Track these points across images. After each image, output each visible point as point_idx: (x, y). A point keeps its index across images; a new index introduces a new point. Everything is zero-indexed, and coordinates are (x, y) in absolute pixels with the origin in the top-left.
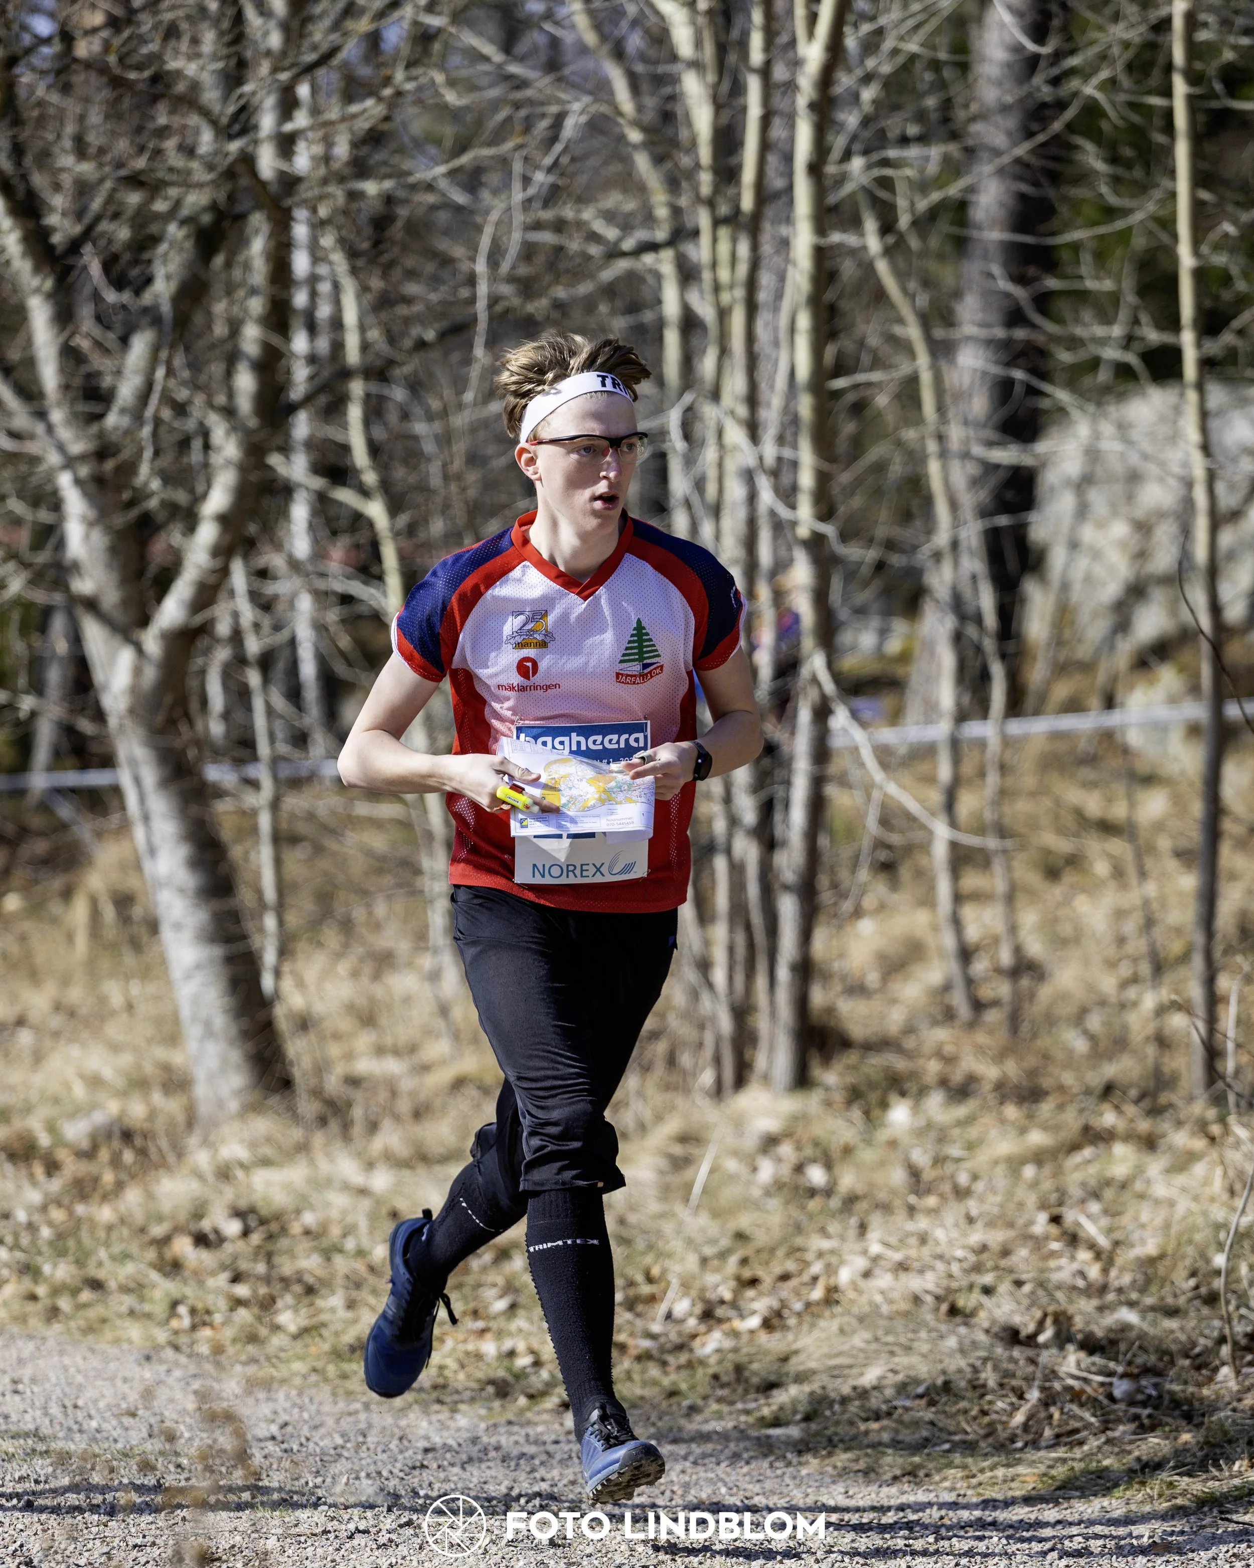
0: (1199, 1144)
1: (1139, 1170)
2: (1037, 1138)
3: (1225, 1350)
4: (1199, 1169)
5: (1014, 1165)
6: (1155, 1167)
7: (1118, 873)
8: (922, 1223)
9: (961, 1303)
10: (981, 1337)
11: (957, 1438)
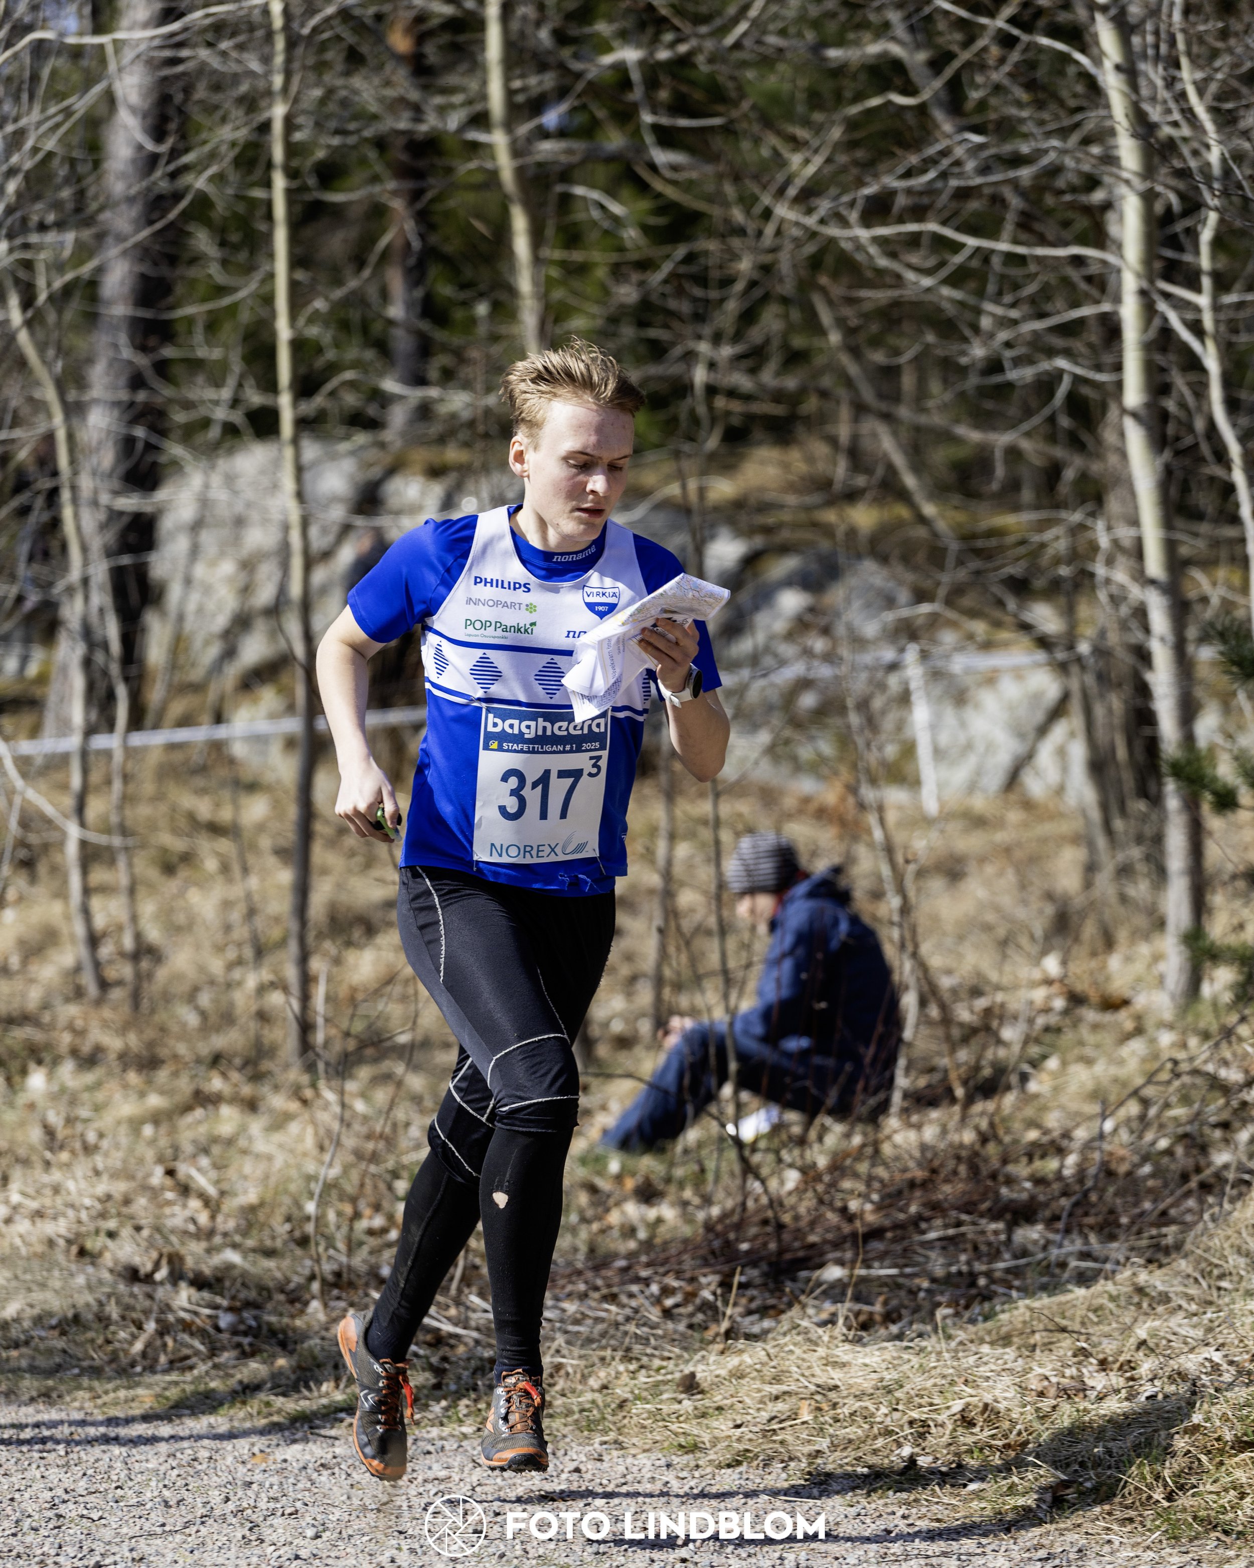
0: (294, 1106)
1: (243, 1129)
2: (155, 1101)
3: (316, 1286)
4: (294, 1128)
5: (135, 1125)
6: (256, 1126)
7: (225, 869)
8: (56, 1176)
9: (89, 1245)
10: (106, 1276)
11: (85, 1364)
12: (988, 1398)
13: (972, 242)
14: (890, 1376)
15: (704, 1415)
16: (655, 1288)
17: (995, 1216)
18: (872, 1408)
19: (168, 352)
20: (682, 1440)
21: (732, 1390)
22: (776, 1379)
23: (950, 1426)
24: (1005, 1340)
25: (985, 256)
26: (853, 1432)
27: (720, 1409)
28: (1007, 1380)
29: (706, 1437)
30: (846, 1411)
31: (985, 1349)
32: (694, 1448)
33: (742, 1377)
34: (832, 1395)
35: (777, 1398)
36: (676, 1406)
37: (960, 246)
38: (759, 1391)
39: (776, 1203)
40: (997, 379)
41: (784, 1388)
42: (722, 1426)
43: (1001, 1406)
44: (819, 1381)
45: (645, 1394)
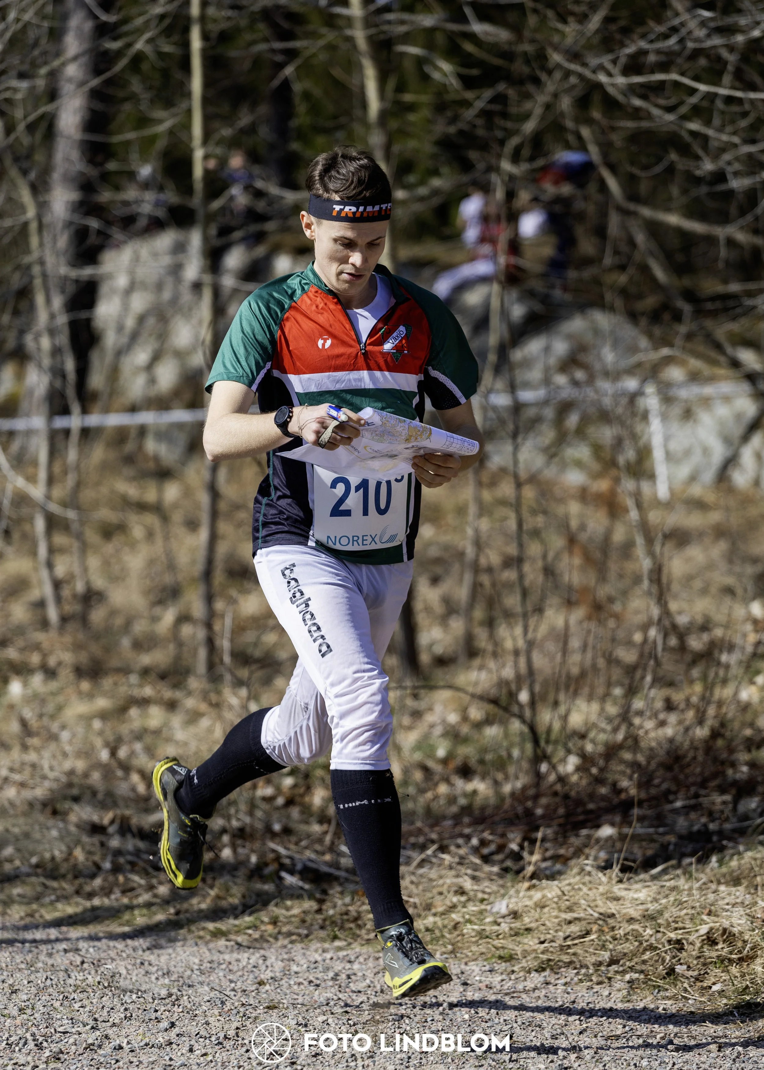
0: (203, 707)
1: (166, 724)
2: (102, 703)
3: (226, 839)
4: (205, 723)
5: (87, 719)
6: (176, 721)
7: (150, 535)
8: (32, 757)
9: (58, 806)
10: (73, 829)
11: (59, 893)
12: (726, 924)
13: (703, 88)
14: (653, 907)
15: (517, 934)
16: (475, 841)
17: (722, 790)
18: (641, 930)
19: (112, 166)
20: (501, 952)
21: (537, 916)
22: (570, 909)
23: (698, 945)
24: (736, 882)
25: (711, 97)
26: (628, 947)
27: (528, 930)
28: (739, 911)
29: (519, 950)
30: (622, 932)
31: (722, 888)
32: (510, 958)
33: (543, 907)
34: (611, 921)
35: (570, 922)
36: (496, 928)
37: (693, 91)
38: (556, 917)
39: (562, 779)
40: (722, 187)
41: (575, 915)
42: (530, 942)
43: (735, 930)
44: (602, 910)
45: (473, 918)
